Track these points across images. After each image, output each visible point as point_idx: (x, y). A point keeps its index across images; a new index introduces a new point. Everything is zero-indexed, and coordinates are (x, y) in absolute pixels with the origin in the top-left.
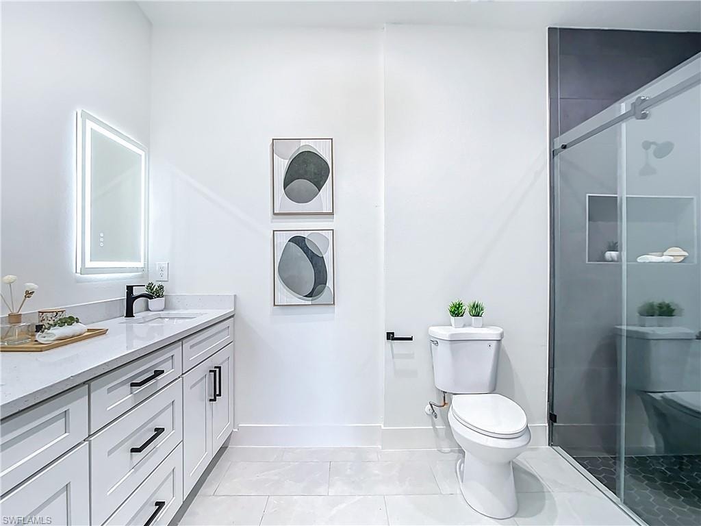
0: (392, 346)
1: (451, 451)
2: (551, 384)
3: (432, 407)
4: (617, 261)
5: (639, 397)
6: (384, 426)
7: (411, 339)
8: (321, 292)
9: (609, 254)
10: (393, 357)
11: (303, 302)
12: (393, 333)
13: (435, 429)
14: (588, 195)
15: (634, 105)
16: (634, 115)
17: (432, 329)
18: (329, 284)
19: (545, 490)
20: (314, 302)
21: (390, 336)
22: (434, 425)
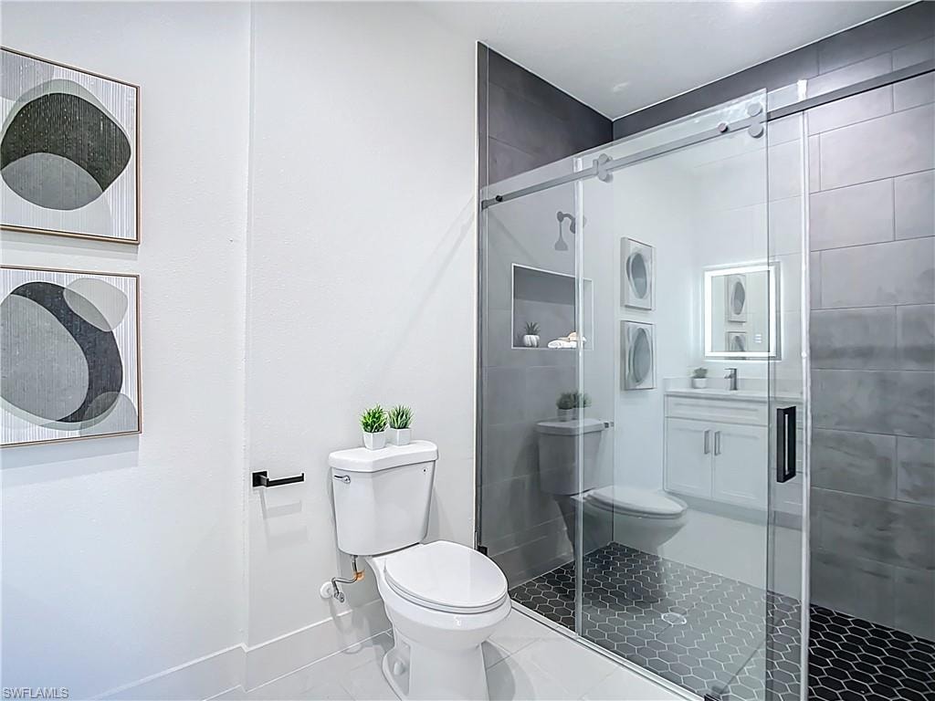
0: (262, 497)
1: (363, 646)
2: (479, 508)
3: (335, 585)
4: (537, 346)
5: (556, 502)
6: (249, 646)
7: (301, 479)
8: (105, 408)
9: (529, 339)
10: (265, 517)
11: (56, 434)
12: (265, 474)
13: (337, 620)
14: (513, 264)
15: (596, 162)
16: (597, 174)
17: (333, 455)
18: (128, 388)
19: (504, 656)
20: (86, 431)
21: (258, 479)
22: (333, 613)
